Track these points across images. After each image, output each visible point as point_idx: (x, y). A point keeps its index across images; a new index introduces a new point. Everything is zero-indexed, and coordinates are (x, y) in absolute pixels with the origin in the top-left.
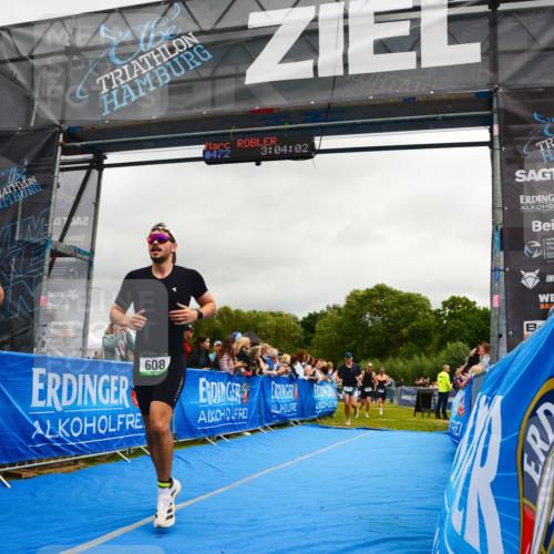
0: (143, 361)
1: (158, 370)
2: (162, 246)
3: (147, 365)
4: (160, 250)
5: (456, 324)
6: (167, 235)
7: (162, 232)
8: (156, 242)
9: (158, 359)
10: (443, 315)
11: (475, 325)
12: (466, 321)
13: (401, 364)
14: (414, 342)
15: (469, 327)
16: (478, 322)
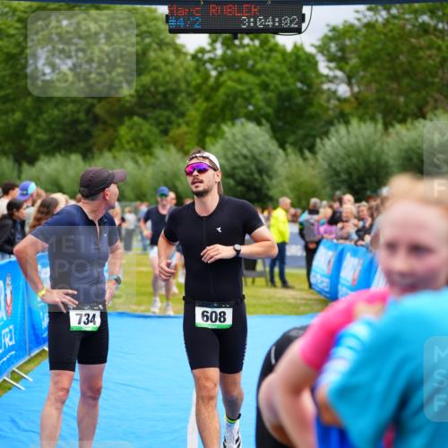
1: (218, 323)
3: (204, 316)
4: (201, 182)
5: (239, 81)
7: (201, 160)
8: (196, 173)
9: (218, 311)
10: (211, 61)
11: (277, 82)
12: (258, 73)
13: (129, 166)
14: (144, 117)
15: (265, 87)
16: (282, 75)
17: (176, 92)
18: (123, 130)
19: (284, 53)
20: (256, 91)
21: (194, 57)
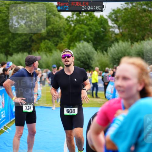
0: (65, 109)
1: (72, 113)
2: (69, 59)
3: (67, 111)
4: (68, 61)
6: (70, 54)
9: (72, 109)
11: (94, 28)
12: (88, 25)
14: (49, 40)
18: (42, 45)
20: (87, 31)
21: (66, 19)
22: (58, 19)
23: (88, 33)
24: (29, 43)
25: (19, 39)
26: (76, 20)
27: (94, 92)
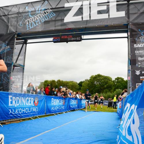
5: (119, 84)
12: (121, 83)
13: (104, 94)
14: (107, 89)
15: (122, 85)
16: (124, 84)
17: (111, 86)
18: (105, 90)
19: (125, 81)
20: (121, 85)
21: (113, 81)
22: (111, 82)
23: (121, 86)
24: (100, 90)
25: (96, 89)
26: (117, 81)
27: (115, 107)
